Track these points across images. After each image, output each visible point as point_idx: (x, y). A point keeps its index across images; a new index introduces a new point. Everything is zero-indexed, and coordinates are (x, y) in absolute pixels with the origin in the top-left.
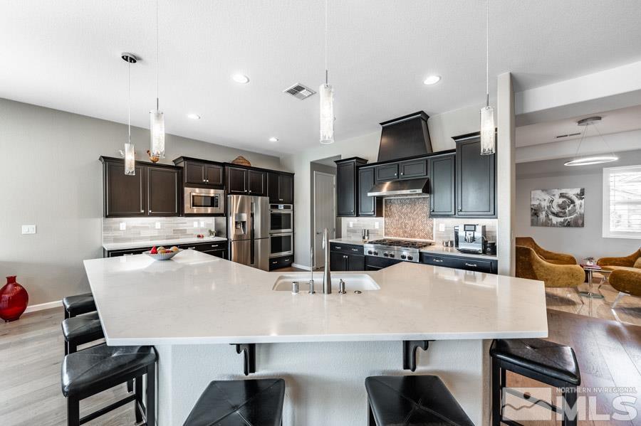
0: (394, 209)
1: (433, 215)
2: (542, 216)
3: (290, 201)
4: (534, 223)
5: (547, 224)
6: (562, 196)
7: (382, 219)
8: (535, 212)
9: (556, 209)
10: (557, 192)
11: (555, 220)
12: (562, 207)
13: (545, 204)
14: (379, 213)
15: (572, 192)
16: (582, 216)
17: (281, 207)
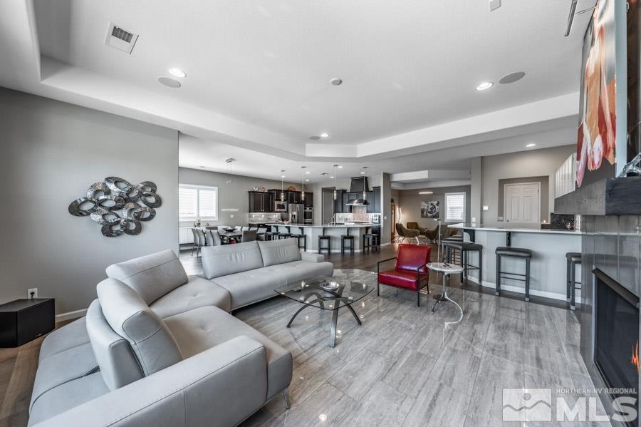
0: (357, 210)
1: (368, 212)
2: (425, 213)
3: (311, 206)
4: (422, 216)
5: (427, 217)
6: (432, 204)
7: (352, 214)
8: (423, 211)
9: (429, 210)
10: (430, 203)
11: (429, 215)
12: (432, 209)
13: (426, 208)
14: (351, 212)
15: (435, 203)
16: (438, 213)
17: (308, 208)
